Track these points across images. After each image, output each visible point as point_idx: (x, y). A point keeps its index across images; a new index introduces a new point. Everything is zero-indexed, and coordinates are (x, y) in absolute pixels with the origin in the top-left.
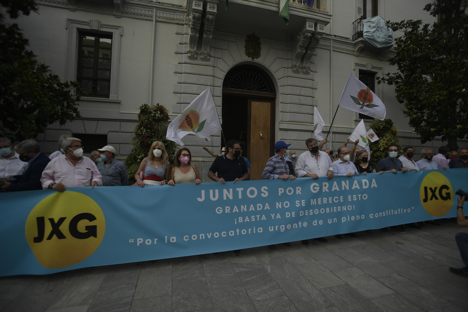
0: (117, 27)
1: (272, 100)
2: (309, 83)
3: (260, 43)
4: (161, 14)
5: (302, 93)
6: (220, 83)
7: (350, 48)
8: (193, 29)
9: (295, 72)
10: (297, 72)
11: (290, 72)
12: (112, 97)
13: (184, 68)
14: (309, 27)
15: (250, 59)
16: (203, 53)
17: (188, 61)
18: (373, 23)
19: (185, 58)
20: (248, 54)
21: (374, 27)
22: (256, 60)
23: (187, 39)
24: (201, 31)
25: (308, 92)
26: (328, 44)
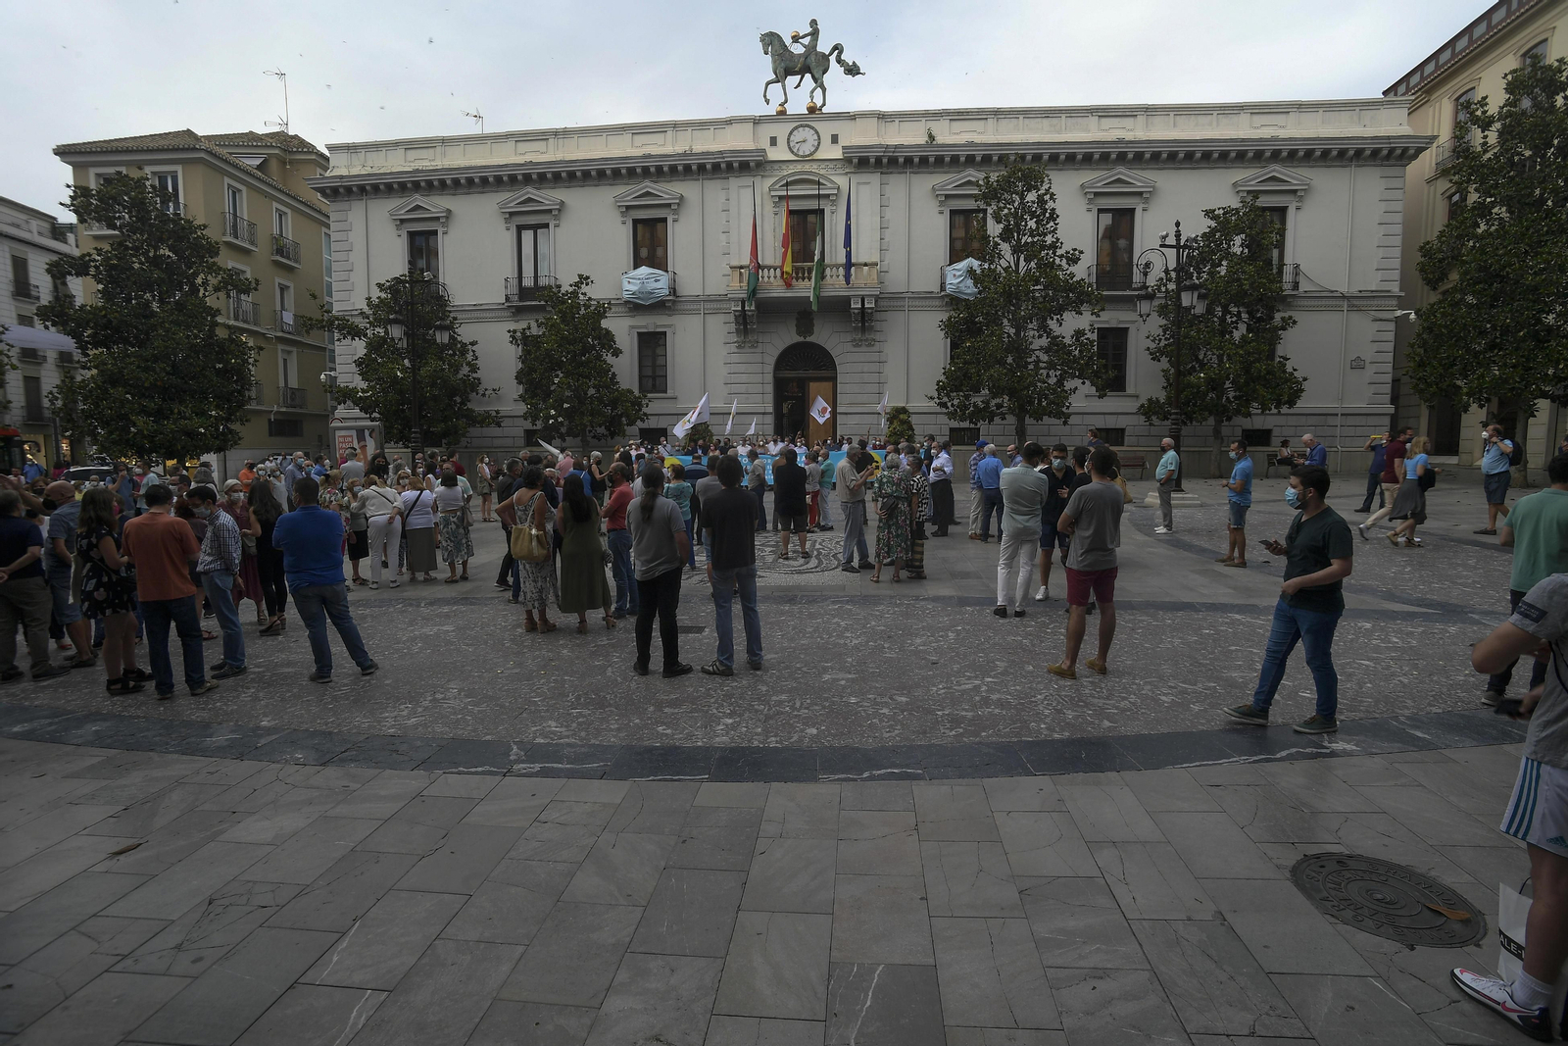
0: (670, 326)
1: (834, 379)
2: (875, 357)
3: (813, 319)
4: (708, 305)
5: (865, 370)
6: (770, 368)
7: (937, 303)
8: (737, 323)
9: (854, 346)
10: (857, 346)
11: (849, 347)
12: (670, 393)
13: (735, 358)
14: (856, 305)
15: (801, 339)
16: (750, 342)
17: (736, 350)
18: (959, 270)
19: (733, 348)
20: (799, 333)
21: (961, 276)
22: (808, 339)
23: (733, 327)
24: (745, 324)
25: (874, 367)
26: (902, 303)
